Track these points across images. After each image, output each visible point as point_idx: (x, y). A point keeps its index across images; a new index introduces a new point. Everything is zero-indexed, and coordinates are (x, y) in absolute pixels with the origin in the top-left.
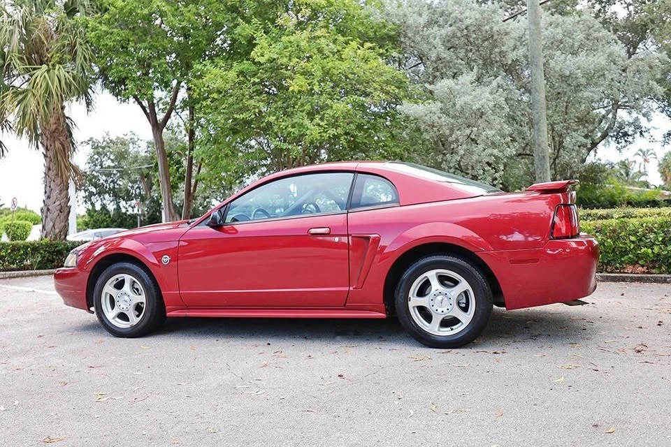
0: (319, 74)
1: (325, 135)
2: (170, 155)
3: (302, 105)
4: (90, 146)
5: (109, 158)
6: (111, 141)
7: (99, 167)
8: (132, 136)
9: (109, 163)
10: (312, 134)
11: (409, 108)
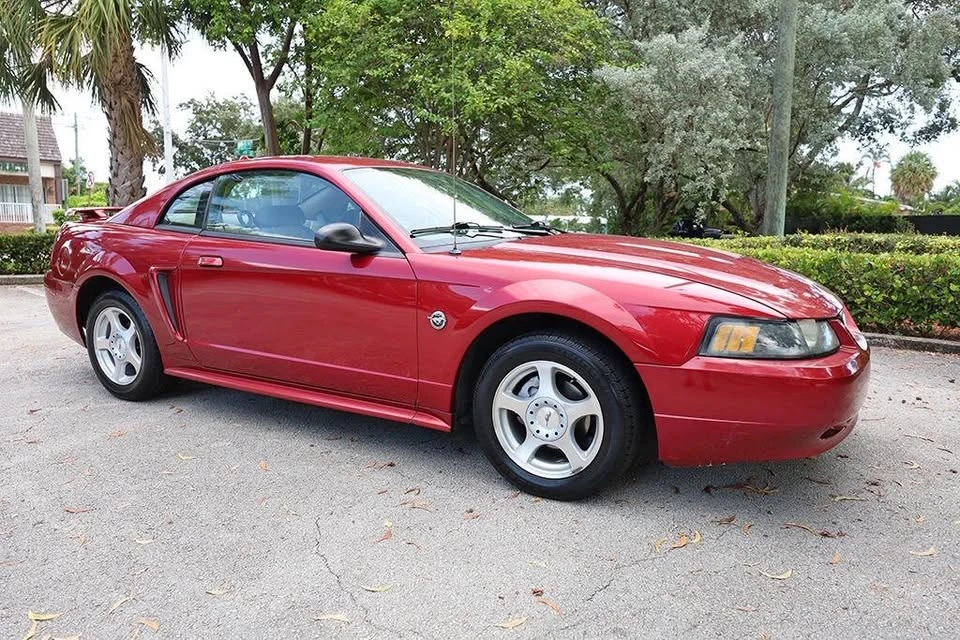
0: (488, 14)
1: (492, 105)
2: (282, 125)
3: (462, 59)
4: (191, 110)
5: (215, 127)
6: (218, 104)
7: (201, 138)
8: (244, 100)
9: (214, 133)
10: (474, 102)
11: (610, 73)
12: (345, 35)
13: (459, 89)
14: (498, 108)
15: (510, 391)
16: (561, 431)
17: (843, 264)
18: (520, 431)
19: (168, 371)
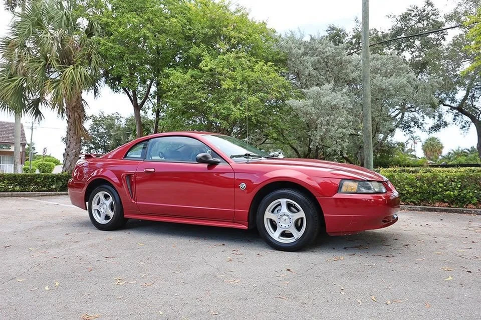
1: (243, 115)
2: (143, 125)
3: (230, 97)
4: (91, 120)
5: (103, 128)
6: (105, 117)
7: (96, 133)
8: (117, 115)
9: (102, 130)
10: (235, 114)
11: (292, 102)
12: (178, 87)
13: (229, 109)
14: (245, 116)
15: (270, 212)
16: (290, 224)
17: (396, 177)
18: (275, 227)
19: (126, 216)
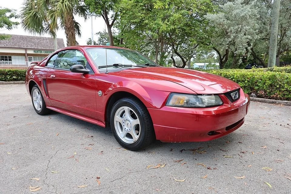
1: (169, 28)
11: (209, 16)
13: (159, 24)
14: (171, 29)
15: (119, 116)
16: (131, 129)
19: (47, 107)
